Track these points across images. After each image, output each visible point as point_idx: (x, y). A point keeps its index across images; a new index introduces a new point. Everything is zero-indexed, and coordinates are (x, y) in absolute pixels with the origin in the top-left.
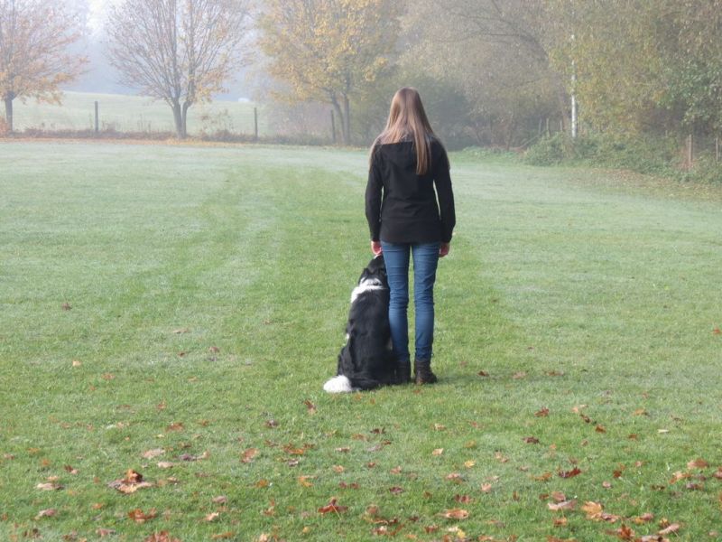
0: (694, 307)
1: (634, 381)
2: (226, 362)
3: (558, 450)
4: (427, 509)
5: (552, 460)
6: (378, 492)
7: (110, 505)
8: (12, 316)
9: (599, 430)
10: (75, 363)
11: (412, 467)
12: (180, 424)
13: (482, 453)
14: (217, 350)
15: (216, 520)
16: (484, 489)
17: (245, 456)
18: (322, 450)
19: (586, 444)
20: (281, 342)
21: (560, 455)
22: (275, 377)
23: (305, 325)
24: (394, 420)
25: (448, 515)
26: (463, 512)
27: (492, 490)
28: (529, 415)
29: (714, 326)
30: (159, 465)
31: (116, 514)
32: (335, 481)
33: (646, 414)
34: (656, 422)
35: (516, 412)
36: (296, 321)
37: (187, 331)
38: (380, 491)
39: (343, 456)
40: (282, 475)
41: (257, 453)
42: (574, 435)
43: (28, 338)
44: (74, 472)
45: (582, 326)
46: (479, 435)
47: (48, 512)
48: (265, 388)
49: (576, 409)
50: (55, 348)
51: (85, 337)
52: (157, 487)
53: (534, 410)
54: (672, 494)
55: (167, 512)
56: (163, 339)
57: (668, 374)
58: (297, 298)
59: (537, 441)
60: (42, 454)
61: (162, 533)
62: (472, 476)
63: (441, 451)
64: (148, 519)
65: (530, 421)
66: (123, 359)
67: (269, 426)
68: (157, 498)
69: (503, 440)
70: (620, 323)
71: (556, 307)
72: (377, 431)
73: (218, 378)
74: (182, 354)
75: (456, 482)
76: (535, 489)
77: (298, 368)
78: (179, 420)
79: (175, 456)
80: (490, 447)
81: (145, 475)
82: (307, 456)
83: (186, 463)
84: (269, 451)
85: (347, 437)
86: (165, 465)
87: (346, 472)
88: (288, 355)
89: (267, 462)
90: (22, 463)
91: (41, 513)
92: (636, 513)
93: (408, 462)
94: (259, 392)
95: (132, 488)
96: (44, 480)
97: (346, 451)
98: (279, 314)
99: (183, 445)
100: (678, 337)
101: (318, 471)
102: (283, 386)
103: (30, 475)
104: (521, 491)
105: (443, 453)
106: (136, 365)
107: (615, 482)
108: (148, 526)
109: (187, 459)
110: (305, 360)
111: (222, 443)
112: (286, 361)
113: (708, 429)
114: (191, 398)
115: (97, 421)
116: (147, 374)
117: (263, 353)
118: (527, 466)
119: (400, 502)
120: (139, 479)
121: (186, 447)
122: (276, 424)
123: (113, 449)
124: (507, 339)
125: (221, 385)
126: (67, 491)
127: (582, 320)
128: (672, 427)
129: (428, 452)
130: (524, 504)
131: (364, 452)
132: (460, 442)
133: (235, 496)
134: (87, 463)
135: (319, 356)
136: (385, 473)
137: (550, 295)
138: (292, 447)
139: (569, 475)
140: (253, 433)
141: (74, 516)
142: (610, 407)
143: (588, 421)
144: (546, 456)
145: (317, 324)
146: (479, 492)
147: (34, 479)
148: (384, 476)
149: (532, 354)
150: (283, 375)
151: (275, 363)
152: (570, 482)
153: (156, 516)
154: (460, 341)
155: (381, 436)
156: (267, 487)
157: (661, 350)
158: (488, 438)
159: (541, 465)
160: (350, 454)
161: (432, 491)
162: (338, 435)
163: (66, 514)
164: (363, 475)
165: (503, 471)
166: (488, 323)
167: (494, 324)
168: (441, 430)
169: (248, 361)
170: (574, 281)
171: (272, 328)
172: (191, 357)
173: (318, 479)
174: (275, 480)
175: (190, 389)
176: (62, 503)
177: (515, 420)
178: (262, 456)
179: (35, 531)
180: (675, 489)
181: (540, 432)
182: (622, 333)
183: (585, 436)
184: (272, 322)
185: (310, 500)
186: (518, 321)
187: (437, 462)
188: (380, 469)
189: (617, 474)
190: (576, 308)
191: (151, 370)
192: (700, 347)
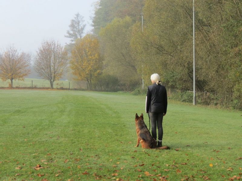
0: (171, 127)
2: (61, 140)
3: (139, 160)
4: (108, 174)
5: (138, 162)
6: (96, 170)
7: (33, 173)
8: (11, 129)
9: (148, 155)
10: (26, 140)
11: (105, 164)
12: (50, 154)
13: (121, 160)
14: (59, 137)
15: (58, 176)
16: (122, 169)
17: (65, 161)
18: (83, 160)
19: (145, 158)
20: (74, 135)
21: (139, 161)
22: (73, 143)
23: (80, 131)
24: (100, 153)
25: (113, 175)
26: (117, 174)
27: (123, 169)
28: (132, 152)
29: (175, 132)
30: (45, 163)
31: (34, 175)
32: (86, 167)
33: (159, 151)
35: (129, 151)
36: (78, 130)
37: (52, 133)
38: (97, 169)
39: (88, 161)
40: (74, 166)
41: (68, 160)
42: (143, 156)
43: (15, 134)
44: (24, 165)
46: (120, 156)
47: (18, 174)
48: (70, 145)
49: (143, 150)
50: (21, 137)
51: (28, 134)
52: (44, 168)
53: (133, 151)
55: (46, 174)
56: (46, 134)
58: (78, 125)
59: (134, 158)
60: (17, 161)
61: (45, 179)
62: (119, 166)
63: (111, 160)
64: (42, 176)
65: (132, 153)
66: (37, 139)
67: (71, 154)
68: (44, 171)
69: (126, 157)
72: (96, 155)
73: (59, 143)
74: (51, 138)
75: (115, 167)
76: (134, 168)
77: (78, 141)
78: (50, 153)
79: (48, 161)
80: (123, 159)
81: (41, 166)
82: (80, 161)
83: (51, 163)
84: (71, 160)
85: (90, 157)
86: (46, 163)
87: (89, 165)
88: (76, 138)
89: (70, 163)
90: (12, 163)
91: (16, 175)
92: (157, 174)
93: (104, 163)
94: (69, 147)
95: (38, 169)
96: (17, 167)
97: (89, 160)
98: (74, 129)
99: (51, 158)
100: (167, 134)
101: (82, 165)
102: (74, 145)
103: (14, 166)
104: (130, 169)
105: (112, 160)
106: (40, 140)
107: (152, 167)
108: (42, 177)
109: (51, 162)
110: (80, 139)
111: (60, 158)
112: (75, 140)
114: (53, 148)
115: (31, 153)
116: (43, 142)
117: (70, 137)
118: (132, 163)
119: (102, 172)
120: (40, 166)
121: (51, 159)
122: (73, 154)
123: (34, 160)
124: (127, 134)
125: (60, 145)
126: (23, 169)
128: (166, 154)
129: (108, 160)
130: (131, 172)
131: (93, 160)
132: (116, 158)
133: (63, 171)
134: (28, 163)
135: (83, 138)
136: (98, 165)
138: (76, 159)
139: (141, 165)
140: (67, 156)
141: (24, 175)
143: (146, 153)
144: (136, 161)
145: (83, 131)
146: (120, 169)
147: (15, 167)
148: (98, 166)
149: (133, 138)
150: (74, 143)
151: (73, 140)
152: (142, 167)
153: (44, 175)
154: (116, 135)
155: (97, 157)
156: (70, 168)
158: (122, 157)
159: (135, 163)
160: (90, 161)
161: (109, 169)
162: (87, 156)
163: (22, 175)
164: (93, 165)
165: (126, 165)
166: (123, 131)
167: (124, 131)
168: (111, 155)
169: (66, 139)
171: (72, 132)
172: (53, 139)
173: (82, 166)
174: (72, 167)
175: (52, 146)
176: (21, 172)
177: (129, 153)
178: (69, 161)
179: (15, 179)
181: (135, 155)
183: (145, 156)
184: (72, 130)
185: (80, 171)
186: (130, 130)
187: (111, 162)
188: (97, 164)
189: (153, 165)
191: (43, 141)
192: (172, 136)
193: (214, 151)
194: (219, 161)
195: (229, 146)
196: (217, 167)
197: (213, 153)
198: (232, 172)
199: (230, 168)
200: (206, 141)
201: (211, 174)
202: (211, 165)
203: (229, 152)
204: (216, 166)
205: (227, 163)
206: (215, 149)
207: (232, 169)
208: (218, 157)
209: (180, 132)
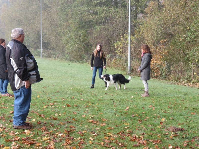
193: (43, 87)
194: (44, 94)
195: (54, 84)
196: (42, 98)
197: (42, 88)
198: (50, 100)
199: (50, 98)
201: (36, 102)
202: (38, 97)
203: (52, 88)
205: (49, 95)
206: (44, 86)
207: (51, 99)
208: (44, 91)
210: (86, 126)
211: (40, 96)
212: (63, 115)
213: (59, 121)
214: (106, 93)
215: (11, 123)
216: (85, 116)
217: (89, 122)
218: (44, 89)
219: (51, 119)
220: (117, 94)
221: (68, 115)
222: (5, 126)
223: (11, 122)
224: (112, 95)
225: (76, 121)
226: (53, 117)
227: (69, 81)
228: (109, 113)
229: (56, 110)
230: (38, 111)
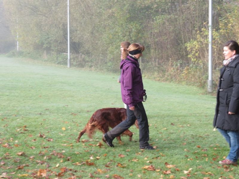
1: (15, 108)
29: (40, 95)
33: (16, 116)
34: (17, 118)
45: (7, 95)
54: (16, 135)
57: (24, 106)
70: (17, 94)
71: (2, 91)
100: (30, 97)
113: (29, 119)
127: (7, 94)
128: (21, 119)
137: (2, 88)
142: (8, 114)
157: (25, 101)
170: (8, 85)
180: (16, 133)
182: (17, 97)
190: (7, 91)
192: (35, 100)
193: (72, 114)
194: (73, 124)
195: (88, 109)
196: (69, 131)
197: (70, 116)
200: (67, 105)
202: (64, 129)
203: (86, 115)
204: (68, 129)
205: (80, 126)
206: (73, 113)
208: (74, 120)
209: (44, 96)
210: (139, 176)
211: (67, 128)
212: (103, 157)
213: (97, 167)
214: (172, 124)
215: (20, 171)
216: (138, 161)
217: (145, 169)
218: (72, 117)
219: (84, 164)
220: (190, 125)
221: (111, 158)
222: (10, 176)
223: (19, 169)
224: (182, 127)
225: (123, 167)
226: (87, 162)
227: (112, 104)
228: (177, 156)
229: (91, 150)
230: (64, 151)
